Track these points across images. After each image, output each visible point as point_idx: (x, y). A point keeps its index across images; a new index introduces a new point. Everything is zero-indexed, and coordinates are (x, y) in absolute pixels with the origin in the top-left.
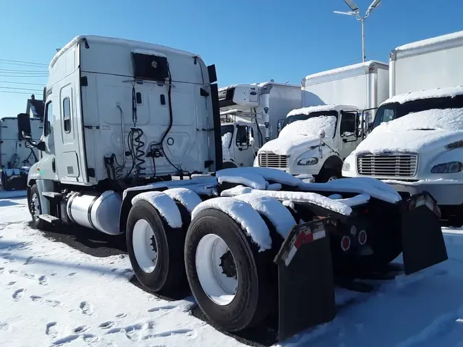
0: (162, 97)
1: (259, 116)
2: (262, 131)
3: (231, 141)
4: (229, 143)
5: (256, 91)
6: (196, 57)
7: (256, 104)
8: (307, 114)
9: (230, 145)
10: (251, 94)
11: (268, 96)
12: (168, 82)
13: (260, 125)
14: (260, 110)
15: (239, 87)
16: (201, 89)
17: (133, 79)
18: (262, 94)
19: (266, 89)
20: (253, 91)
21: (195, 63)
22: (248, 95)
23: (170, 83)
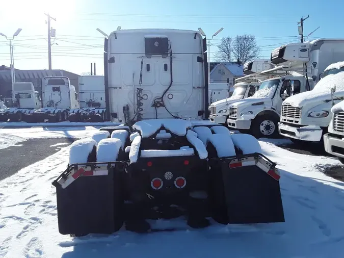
0: (166, 66)
1: (309, 71)
2: (310, 83)
3: (275, 93)
4: (273, 94)
5: (307, 47)
6: (197, 33)
7: (306, 59)
8: (339, 68)
9: (273, 97)
10: (301, 51)
11: (318, 51)
12: (169, 55)
13: (309, 78)
14: (310, 65)
15: (291, 46)
16: (198, 57)
17: (144, 55)
18: (312, 50)
19: (316, 45)
20: (304, 48)
21: (195, 38)
22: (297, 53)
23: (171, 56)
